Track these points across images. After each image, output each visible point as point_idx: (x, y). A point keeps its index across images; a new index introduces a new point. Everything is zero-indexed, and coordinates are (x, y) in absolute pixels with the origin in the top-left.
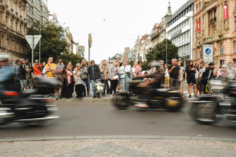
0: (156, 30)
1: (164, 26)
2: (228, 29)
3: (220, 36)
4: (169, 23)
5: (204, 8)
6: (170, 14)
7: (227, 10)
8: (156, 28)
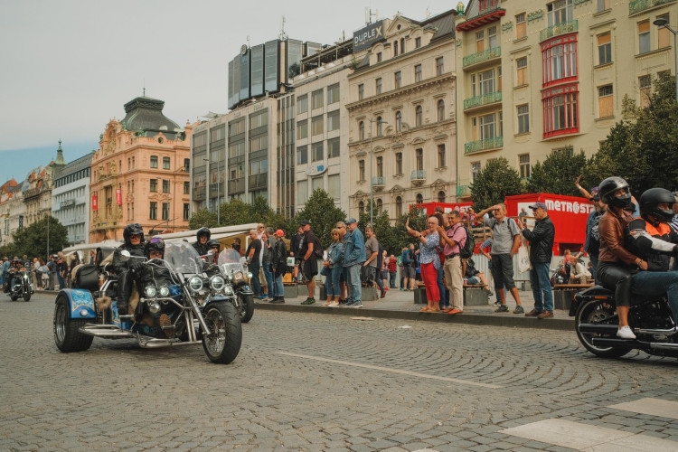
0: (34, 185)
1: (50, 183)
2: (122, 216)
3: (115, 223)
4: (58, 183)
5: (101, 182)
6: (61, 163)
7: (120, 194)
8: (35, 181)
